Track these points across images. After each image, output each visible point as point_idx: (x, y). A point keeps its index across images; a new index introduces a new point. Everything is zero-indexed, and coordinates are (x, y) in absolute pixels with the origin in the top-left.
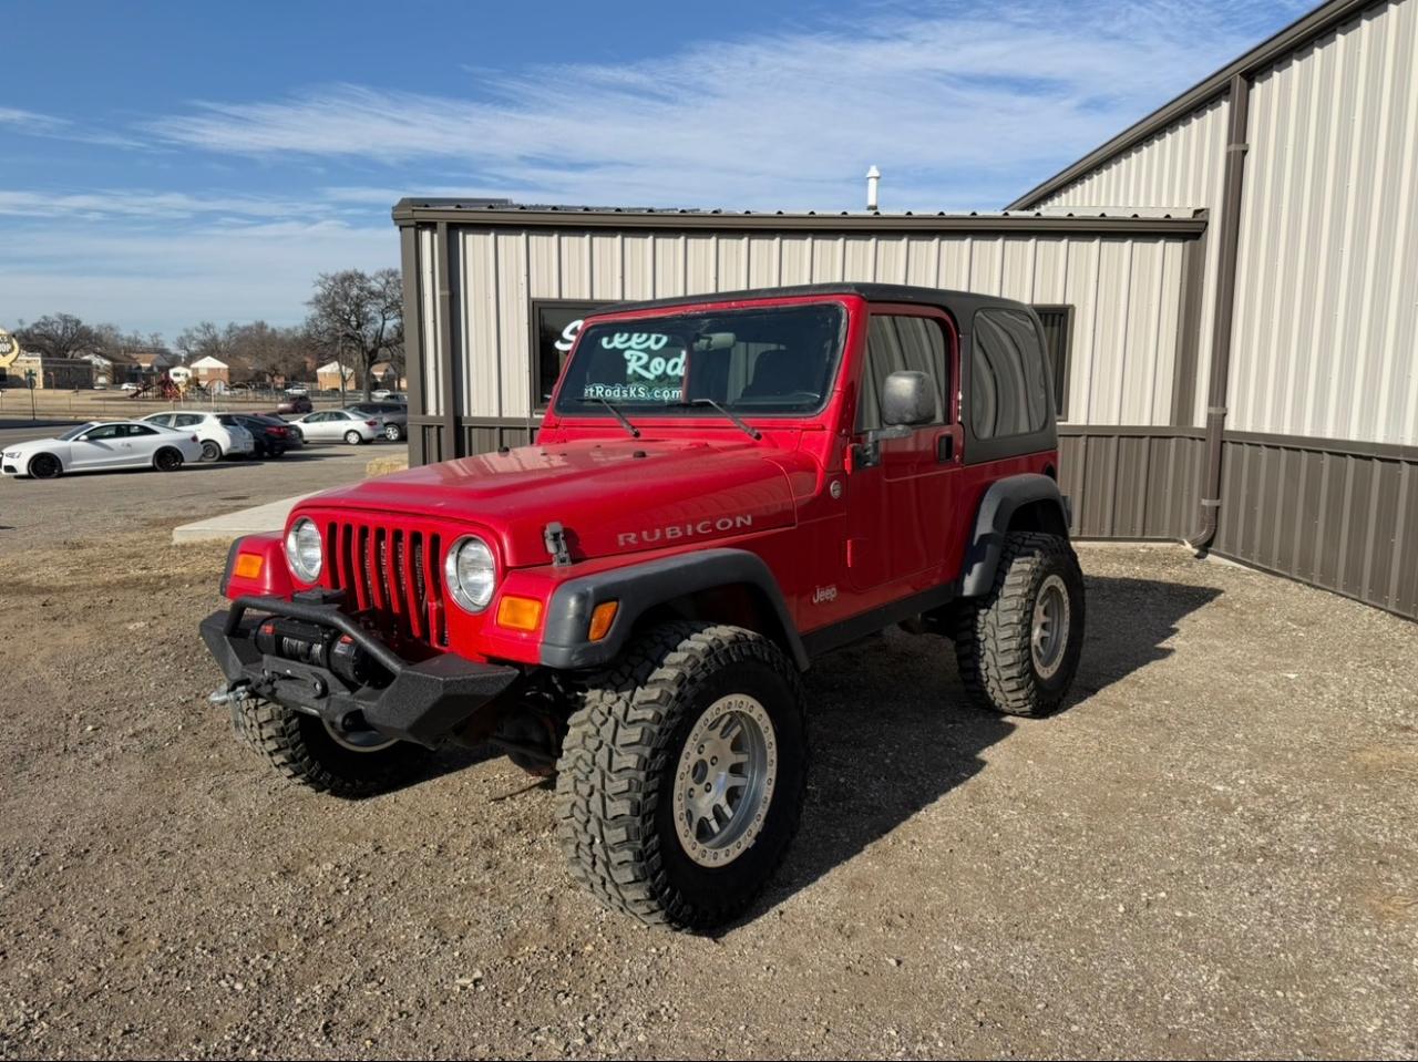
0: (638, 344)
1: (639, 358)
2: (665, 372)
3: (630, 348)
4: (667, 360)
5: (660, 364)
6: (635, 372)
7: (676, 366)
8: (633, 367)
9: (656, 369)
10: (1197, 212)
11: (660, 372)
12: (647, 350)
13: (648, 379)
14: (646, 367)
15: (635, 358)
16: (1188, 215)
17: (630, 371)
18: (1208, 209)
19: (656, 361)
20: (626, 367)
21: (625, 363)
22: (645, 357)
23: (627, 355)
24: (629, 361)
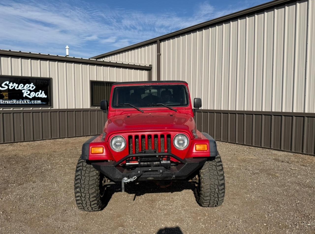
0: (27, 88)
1: (27, 92)
2: (35, 96)
3: (24, 89)
4: (36, 93)
5: (33, 94)
6: (26, 96)
7: (38, 94)
8: (25, 95)
9: (32, 95)
10: (150, 65)
11: (33, 96)
12: (29, 90)
13: (30, 98)
14: (29, 95)
15: (26, 92)
16: (148, 66)
17: (24, 96)
18: (152, 65)
19: (32, 93)
20: (23, 95)
21: (23, 93)
22: (29, 92)
23: (23, 91)
24: (24, 93)
